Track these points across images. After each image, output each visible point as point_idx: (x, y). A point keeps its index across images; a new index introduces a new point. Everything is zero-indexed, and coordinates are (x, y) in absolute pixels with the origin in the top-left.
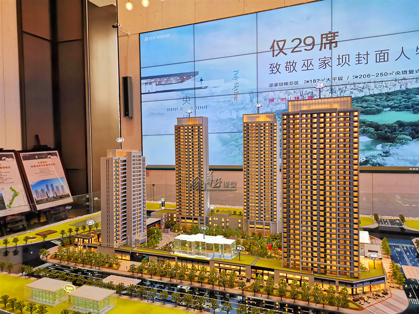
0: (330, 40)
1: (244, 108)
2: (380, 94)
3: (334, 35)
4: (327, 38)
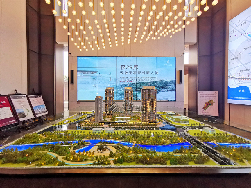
0: (136, 67)
1: (113, 83)
2: (147, 82)
3: (137, 66)
4: (135, 66)
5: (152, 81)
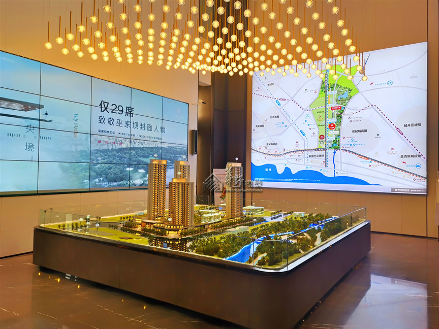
0: (130, 111)
1: (81, 144)
2: (149, 148)
3: (132, 109)
5: (156, 146)
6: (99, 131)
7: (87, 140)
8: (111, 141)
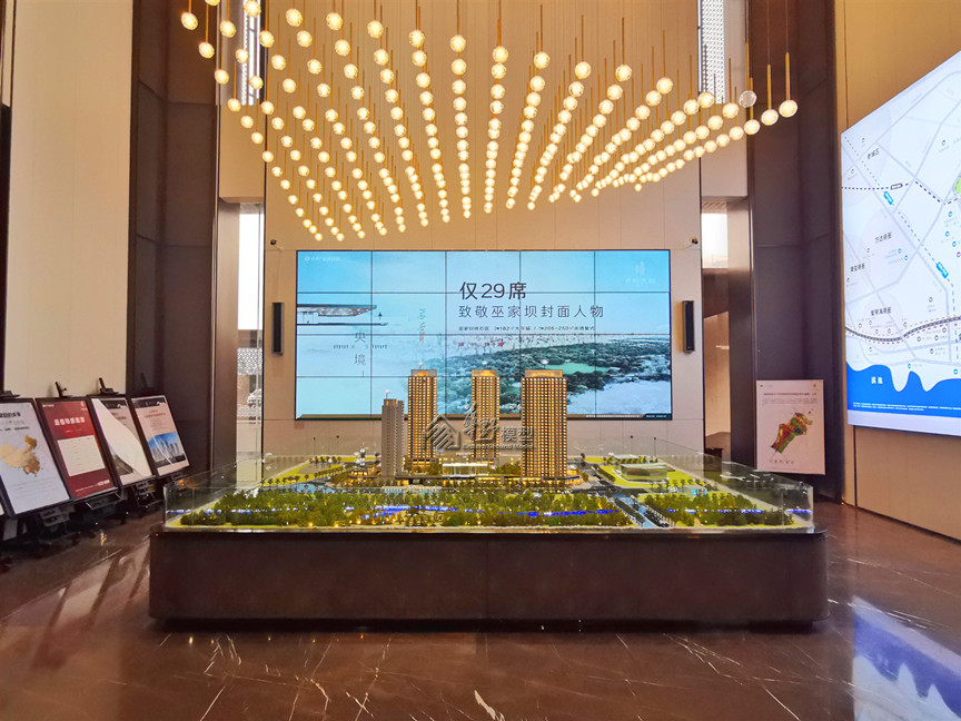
0: (518, 290)
1: (431, 350)
2: (562, 347)
3: (523, 286)
4: (516, 287)
5: (581, 343)
6: (461, 329)
7: (439, 344)
8: (483, 342)
